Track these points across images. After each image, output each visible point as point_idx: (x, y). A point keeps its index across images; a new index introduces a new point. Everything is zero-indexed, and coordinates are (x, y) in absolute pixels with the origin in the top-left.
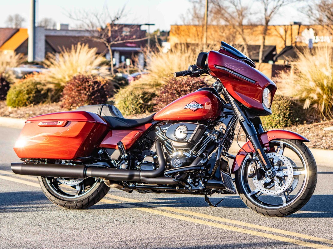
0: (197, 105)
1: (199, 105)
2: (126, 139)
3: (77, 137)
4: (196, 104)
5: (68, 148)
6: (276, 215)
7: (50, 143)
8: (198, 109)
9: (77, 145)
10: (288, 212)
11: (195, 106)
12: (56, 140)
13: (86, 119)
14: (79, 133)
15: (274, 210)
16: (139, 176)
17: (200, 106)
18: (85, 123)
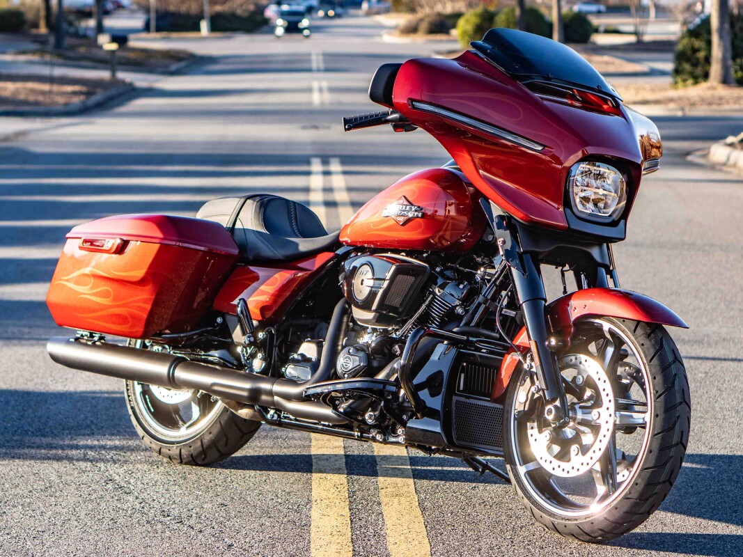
0: (408, 207)
1: (413, 209)
2: (264, 293)
3: (142, 282)
4: (406, 205)
5: (128, 309)
6: (573, 535)
7: (95, 294)
8: (409, 220)
9: (146, 301)
10: (601, 530)
11: (404, 211)
12: (105, 287)
13: (161, 235)
14: (147, 273)
15: (567, 522)
16: (271, 393)
17: (416, 211)
18: (158, 246)
